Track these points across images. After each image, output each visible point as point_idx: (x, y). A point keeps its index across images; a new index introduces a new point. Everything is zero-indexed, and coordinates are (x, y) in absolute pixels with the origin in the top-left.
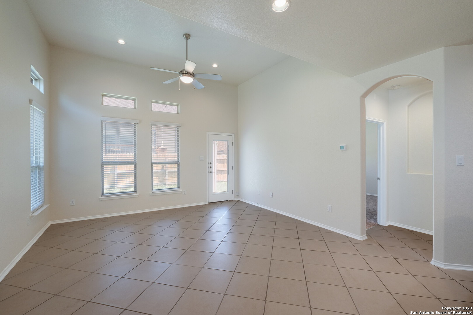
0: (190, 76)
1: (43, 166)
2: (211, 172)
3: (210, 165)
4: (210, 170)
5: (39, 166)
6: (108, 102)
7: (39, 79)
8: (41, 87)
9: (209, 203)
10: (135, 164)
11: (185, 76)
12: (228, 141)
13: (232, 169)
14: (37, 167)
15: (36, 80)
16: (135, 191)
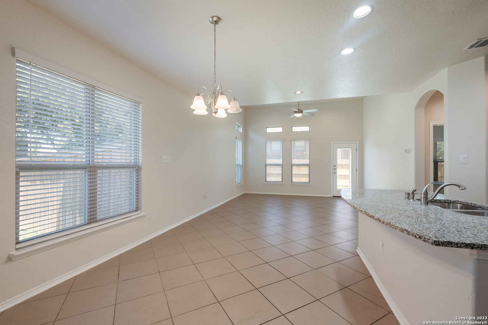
0: (300, 113)
1: (242, 165)
2: (335, 173)
3: (334, 168)
4: (334, 171)
5: (240, 165)
6: (269, 130)
7: (240, 126)
8: (241, 130)
9: (333, 196)
10: (282, 165)
11: (297, 113)
12: (352, 148)
13: (356, 171)
14: (239, 165)
15: (239, 127)
16: (282, 182)
